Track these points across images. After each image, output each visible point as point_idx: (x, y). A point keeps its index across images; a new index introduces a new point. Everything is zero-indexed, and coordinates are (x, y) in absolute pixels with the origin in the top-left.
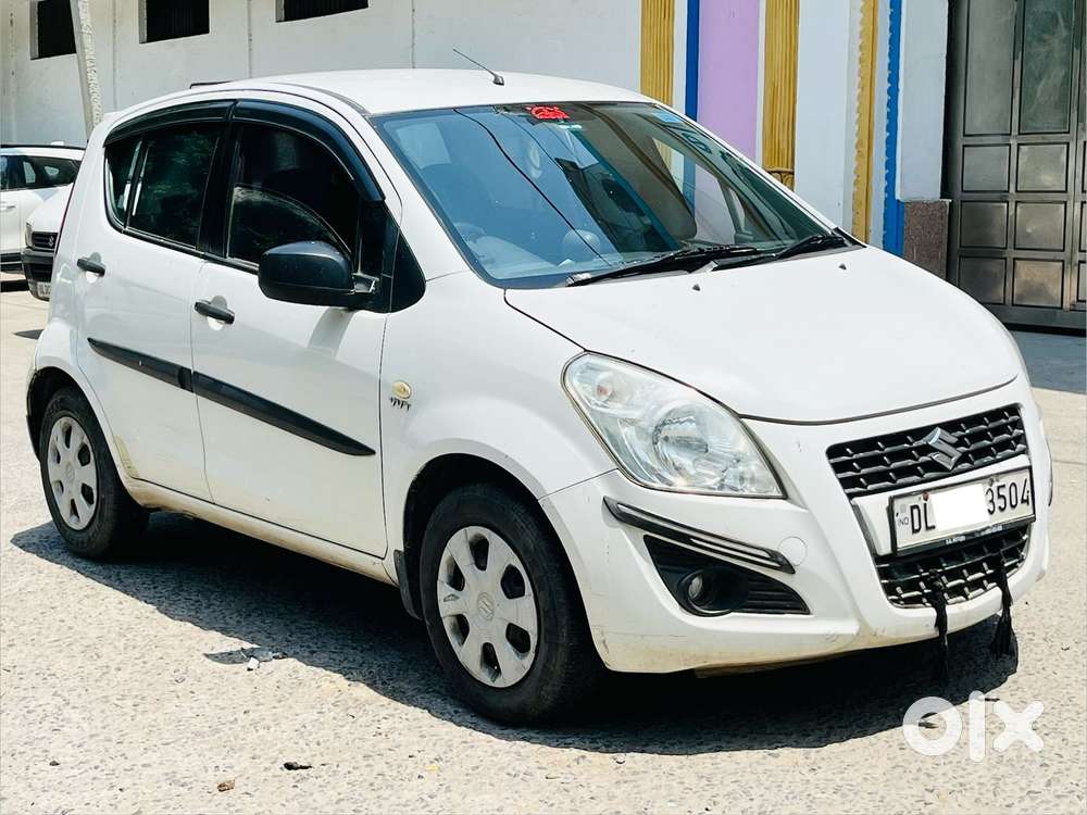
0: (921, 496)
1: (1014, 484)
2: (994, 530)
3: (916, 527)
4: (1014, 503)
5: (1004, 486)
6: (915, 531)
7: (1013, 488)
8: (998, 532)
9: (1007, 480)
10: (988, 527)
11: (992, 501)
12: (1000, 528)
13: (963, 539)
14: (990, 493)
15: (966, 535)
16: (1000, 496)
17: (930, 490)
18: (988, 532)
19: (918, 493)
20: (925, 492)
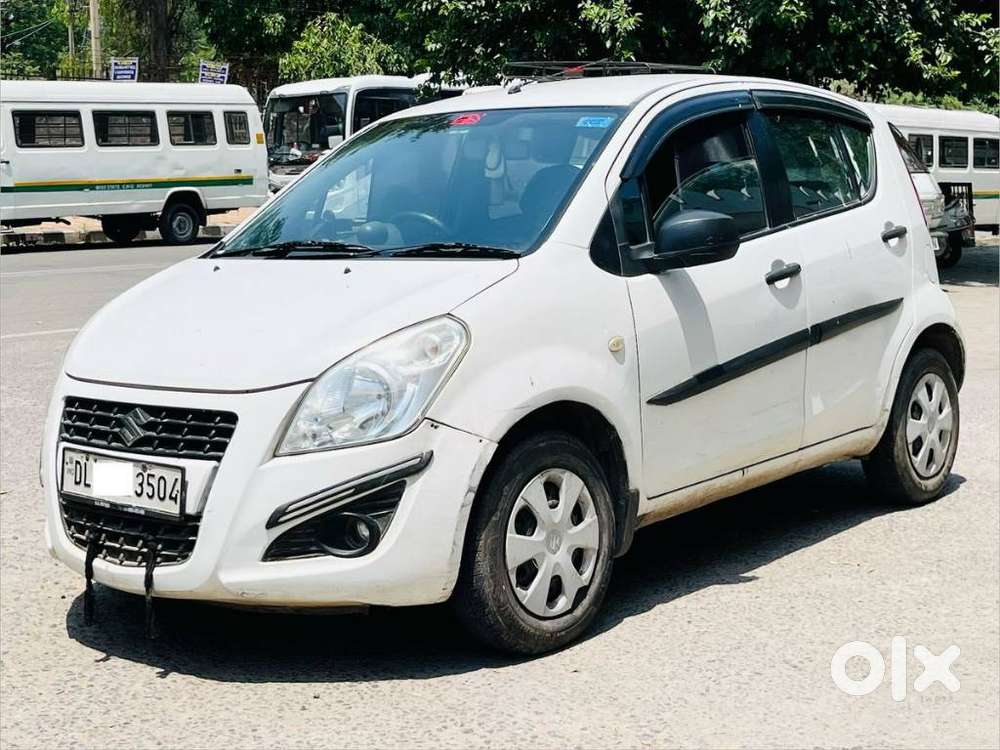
0: (84, 455)
1: (162, 478)
2: (136, 511)
3: (78, 480)
4: (162, 496)
5: (153, 476)
6: (77, 483)
7: (162, 482)
8: (140, 515)
9: (158, 472)
10: (131, 506)
11: (141, 485)
12: (142, 512)
13: (108, 506)
14: (141, 477)
15: (112, 504)
16: (149, 484)
17: (91, 453)
18: (130, 510)
19: (84, 452)
20: (88, 453)
